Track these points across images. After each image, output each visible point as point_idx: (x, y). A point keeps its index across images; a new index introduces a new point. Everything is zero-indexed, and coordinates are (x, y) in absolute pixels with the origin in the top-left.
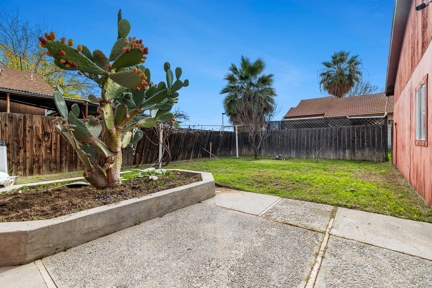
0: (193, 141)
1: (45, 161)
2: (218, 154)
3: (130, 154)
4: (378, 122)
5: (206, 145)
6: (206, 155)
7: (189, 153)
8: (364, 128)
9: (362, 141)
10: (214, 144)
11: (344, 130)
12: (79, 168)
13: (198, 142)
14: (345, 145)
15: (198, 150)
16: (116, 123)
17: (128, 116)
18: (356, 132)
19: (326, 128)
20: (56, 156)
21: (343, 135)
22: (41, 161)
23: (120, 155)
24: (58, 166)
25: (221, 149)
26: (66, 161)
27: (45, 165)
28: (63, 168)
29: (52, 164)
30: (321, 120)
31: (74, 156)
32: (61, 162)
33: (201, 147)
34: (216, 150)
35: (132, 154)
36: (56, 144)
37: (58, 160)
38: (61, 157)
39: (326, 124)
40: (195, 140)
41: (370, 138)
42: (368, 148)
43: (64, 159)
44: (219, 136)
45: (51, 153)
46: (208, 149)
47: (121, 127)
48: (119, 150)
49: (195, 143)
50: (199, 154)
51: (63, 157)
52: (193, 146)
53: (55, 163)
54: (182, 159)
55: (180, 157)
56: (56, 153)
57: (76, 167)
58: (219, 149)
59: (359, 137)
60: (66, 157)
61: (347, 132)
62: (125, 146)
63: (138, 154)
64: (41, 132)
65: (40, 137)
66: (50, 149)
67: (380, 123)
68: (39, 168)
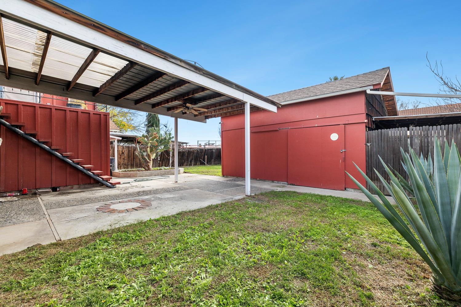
0: (193, 155)
1: (122, 164)
2: (213, 163)
3: (157, 162)
5: (202, 157)
6: (202, 164)
7: (191, 161)
10: (209, 157)
13: (196, 156)
15: (197, 161)
16: (151, 152)
17: (154, 150)
22: (121, 164)
23: (152, 161)
24: (127, 167)
25: (215, 160)
29: (125, 166)
32: (128, 165)
33: (199, 159)
34: (211, 160)
35: (158, 162)
36: (126, 157)
37: (127, 164)
38: (128, 163)
40: (194, 154)
43: (129, 164)
44: (213, 152)
45: (124, 161)
46: (204, 160)
47: (152, 153)
48: (151, 159)
49: (194, 157)
50: (198, 163)
52: (193, 158)
53: (126, 165)
54: (186, 166)
55: (185, 164)
56: (126, 161)
58: (213, 160)
62: (153, 158)
63: (161, 162)
64: (121, 152)
65: (121, 154)
66: (124, 159)
68: (121, 167)
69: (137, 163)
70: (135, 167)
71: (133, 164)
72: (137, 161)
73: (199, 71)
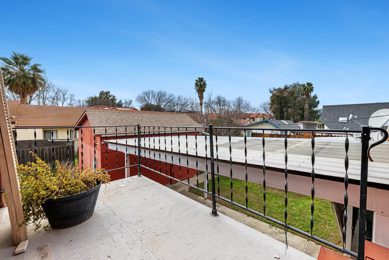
4: (69, 144)
8: (60, 148)
9: (59, 156)
11: (46, 150)
14: (47, 160)
18: (56, 151)
19: (30, 148)
21: (45, 153)
30: (25, 142)
39: (30, 145)
41: (64, 154)
42: (63, 160)
59: (57, 154)
61: (48, 151)
67: (70, 144)
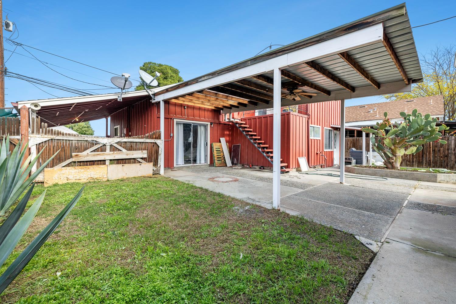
12: (425, 166)
20: (410, 158)
26: (416, 161)
27: (404, 162)
28: (414, 165)
29: (408, 162)
31: (421, 159)
32: (413, 162)
37: (411, 160)
51: (414, 159)
53: (409, 162)
57: (422, 166)
60: (416, 159)
69: (430, 161)
70: (426, 165)
71: (422, 162)
72: (430, 157)
73: (215, 75)
